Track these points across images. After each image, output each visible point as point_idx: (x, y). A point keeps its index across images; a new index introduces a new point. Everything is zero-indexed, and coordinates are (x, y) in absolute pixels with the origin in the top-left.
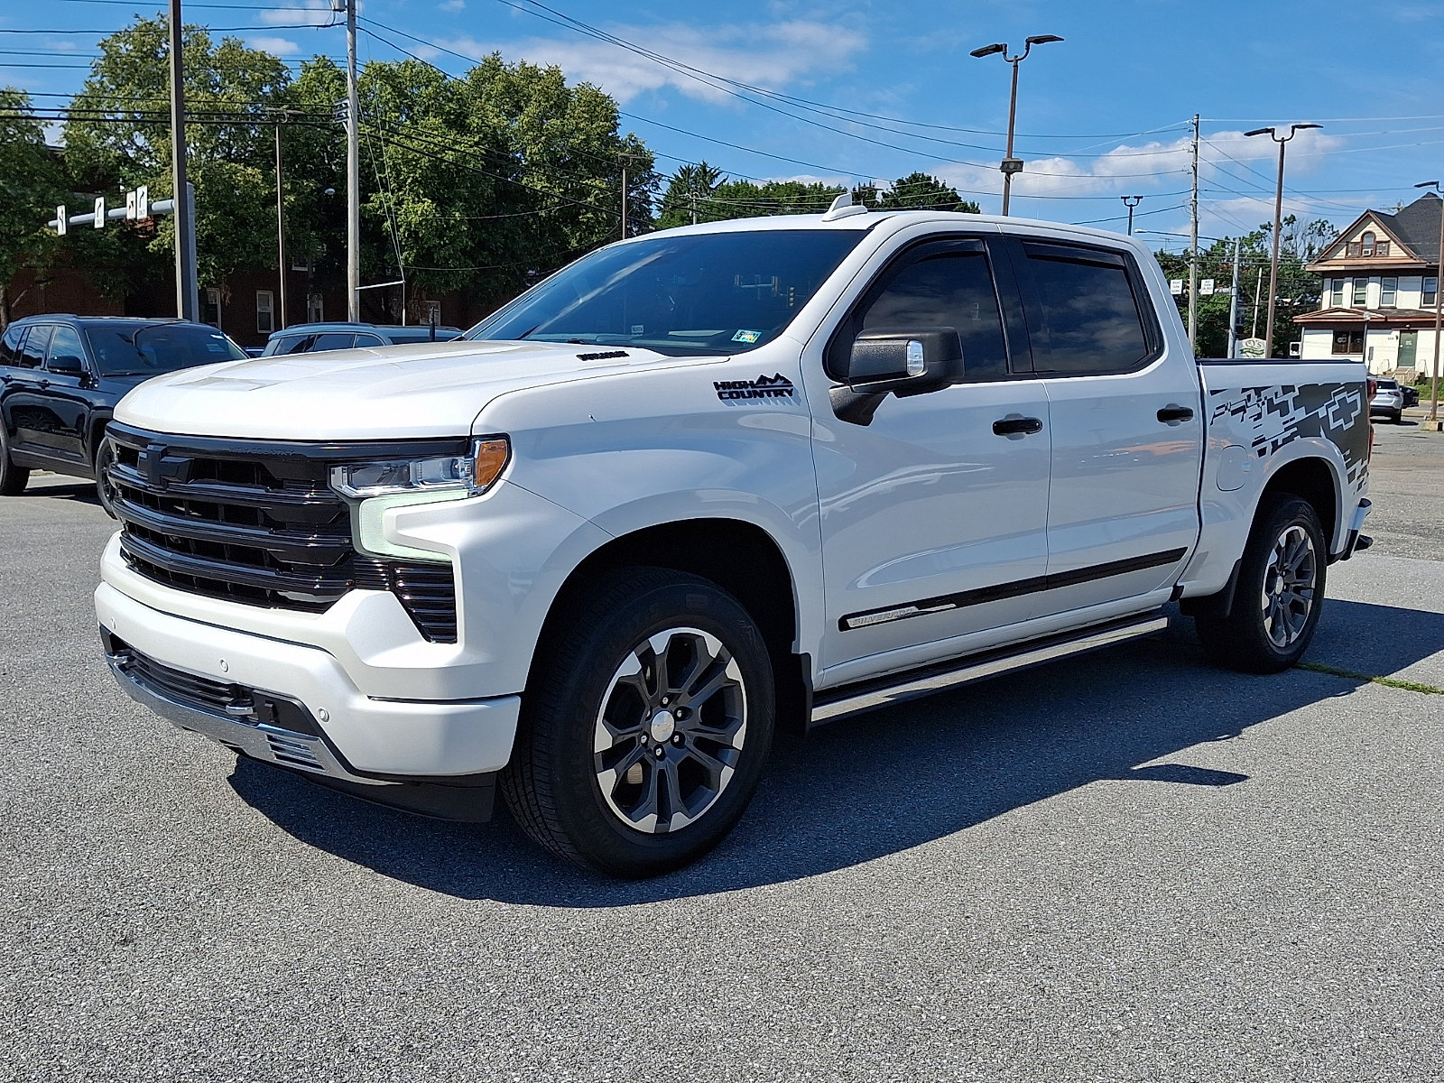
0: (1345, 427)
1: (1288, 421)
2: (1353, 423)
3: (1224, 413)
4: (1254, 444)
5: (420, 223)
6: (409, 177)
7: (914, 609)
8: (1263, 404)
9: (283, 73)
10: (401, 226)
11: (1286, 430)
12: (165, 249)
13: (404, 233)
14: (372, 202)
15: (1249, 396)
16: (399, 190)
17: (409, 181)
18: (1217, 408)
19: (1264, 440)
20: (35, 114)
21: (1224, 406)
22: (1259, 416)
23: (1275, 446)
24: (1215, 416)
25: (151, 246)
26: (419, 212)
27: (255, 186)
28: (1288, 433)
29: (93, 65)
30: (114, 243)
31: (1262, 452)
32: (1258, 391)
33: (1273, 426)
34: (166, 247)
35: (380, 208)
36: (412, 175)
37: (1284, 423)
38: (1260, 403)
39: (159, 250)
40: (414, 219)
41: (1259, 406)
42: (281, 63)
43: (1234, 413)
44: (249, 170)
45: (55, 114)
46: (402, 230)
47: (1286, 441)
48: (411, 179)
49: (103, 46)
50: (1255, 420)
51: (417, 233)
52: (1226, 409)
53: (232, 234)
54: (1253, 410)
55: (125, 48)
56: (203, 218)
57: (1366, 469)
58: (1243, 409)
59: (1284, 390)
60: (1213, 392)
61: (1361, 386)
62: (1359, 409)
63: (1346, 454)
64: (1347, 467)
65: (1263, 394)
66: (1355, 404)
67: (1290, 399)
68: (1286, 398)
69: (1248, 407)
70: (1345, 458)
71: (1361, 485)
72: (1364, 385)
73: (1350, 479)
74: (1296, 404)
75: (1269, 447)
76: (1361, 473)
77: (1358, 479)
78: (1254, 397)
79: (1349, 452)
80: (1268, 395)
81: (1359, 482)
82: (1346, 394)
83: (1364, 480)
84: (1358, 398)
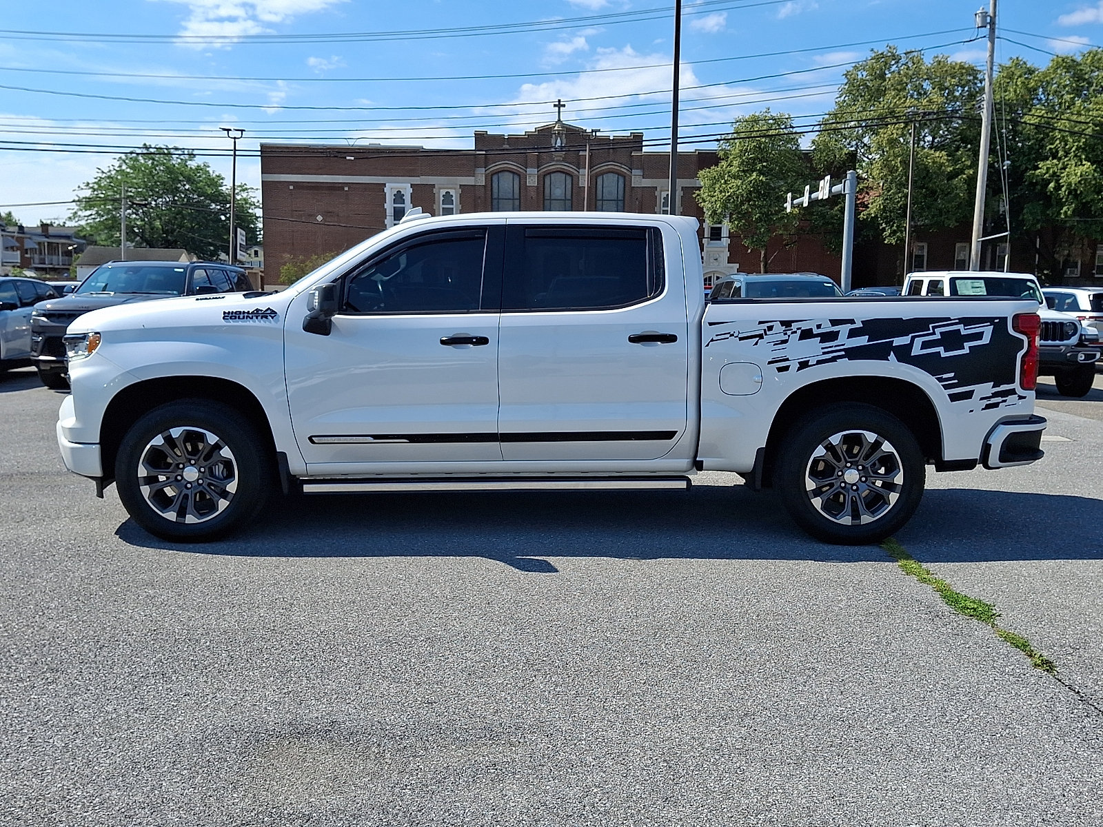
0: (944, 354)
1: (832, 347)
2: (966, 351)
3: (728, 338)
4: (770, 363)
5: (1079, 182)
6: (1074, 146)
7: (371, 439)
8: (794, 332)
9: (978, 76)
10: (1063, 186)
11: (824, 353)
12: (872, 217)
13: (1065, 192)
14: (1041, 168)
15: (770, 328)
16: (1066, 157)
17: (1074, 149)
18: (717, 335)
19: (787, 360)
20: (794, 130)
21: (728, 333)
22: (784, 342)
23: (804, 365)
24: (712, 340)
25: (862, 215)
26: (1079, 174)
27: (942, 165)
28: (828, 356)
29: (840, 90)
30: (837, 216)
31: (785, 369)
32: (785, 323)
33: (806, 349)
34: (873, 215)
35: (1047, 173)
36: (1076, 144)
37: (822, 348)
38: (789, 332)
39: (867, 218)
40: (1074, 180)
41: (785, 334)
42: (975, 68)
43: (742, 339)
44: (937, 154)
45: (810, 129)
46: (1063, 189)
47: (819, 362)
48: (1075, 147)
49: (846, 75)
50: (775, 345)
51: (1075, 190)
52: (732, 335)
53: (922, 202)
54: (776, 336)
55: (863, 75)
56: (899, 193)
57: (1013, 392)
58: (761, 336)
59: (835, 322)
60: (711, 324)
61: (997, 321)
62: (986, 340)
63: (945, 376)
64: (946, 387)
65: (794, 326)
66: (979, 336)
67: (844, 330)
68: (835, 329)
69: (766, 334)
70: (940, 380)
71: (996, 405)
72: (1004, 320)
73: (954, 398)
74: (853, 334)
75: (794, 365)
76: (995, 395)
77: (981, 399)
78: (778, 328)
79: (952, 375)
80: (805, 326)
81: (986, 402)
82: (961, 327)
83: (1005, 401)
84: (988, 331)
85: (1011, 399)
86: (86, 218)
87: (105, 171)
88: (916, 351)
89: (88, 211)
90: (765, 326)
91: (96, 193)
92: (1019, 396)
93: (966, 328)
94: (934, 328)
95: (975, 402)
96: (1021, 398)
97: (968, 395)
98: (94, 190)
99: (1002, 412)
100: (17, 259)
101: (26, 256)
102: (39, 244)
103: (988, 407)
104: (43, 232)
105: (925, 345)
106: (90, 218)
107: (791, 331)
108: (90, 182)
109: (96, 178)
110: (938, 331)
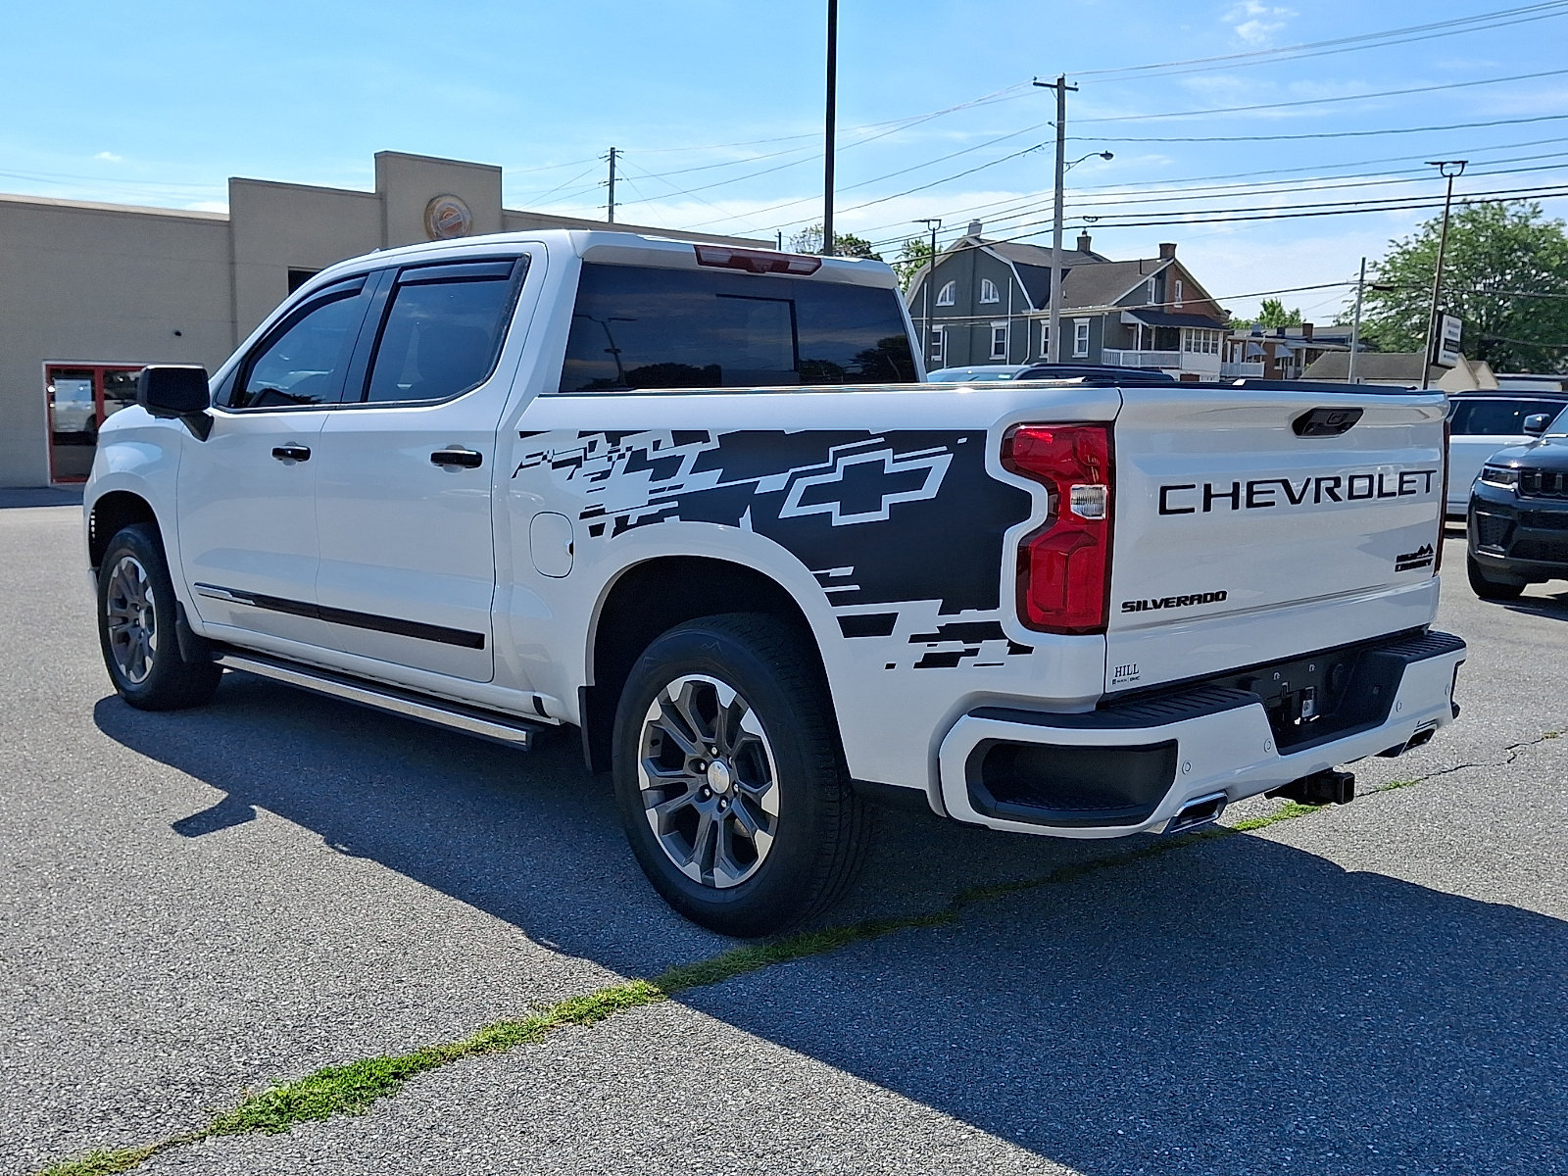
0: (838, 520)
1: (663, 490)
2: (883, 515)
3: (539, 463)
4: (584, 516)
8: (622, 456)
11: (651, 502)
15: (592, 445)
18: (527, 457)
19: (602, 512)
21: (541, 454)
22: (605, 474)
23: (622, 525)
24: (521, 467)
28: (655, 509)
31: (597, 531)
32: (614, 437)
33: (631, 492)
37: (651, 492)
38: (615, 456)
41: (610, 459)
43: (556, 465)
47: (644, 521)
50: (593, 480)
52: (545, 458)
54: (596, 463)
57: (993, 631)
58: (577, 462)
59: (682, 437)
60: (524, 434)
61: (964, 440)
62: (930, 490)
63: (834, 572)
64: (836, 599)
65: (625, 442)
66: (917, 479)
67: (691, 452)
68: (679, 451)
69: (586, 459)
70: (825, 581)
71: (950, 660)
72: (978, 438)
73: (852, 627)
74: (703, 463)
75: (610, 526)
76: (948, 633)
77: (915, 639)
78: (603, 446)
79: (848, 571)
80: (637, 443)
81: (923, 649)
82: (886, 454)
83: (974, 652)
84: (939, 464)
85: (989, 648)
86: (1369, 313)
87: (1401, 244)
88: (790, 509)
89: (1371, 303)
90: (585, 441)
91: (1386, 276)
92: (1011, 643)
93: (896, 457)
94: (837, 455)
95: (896, 646)
96: (1016, 649)
97: (883, 625)
98: (1385, 272)
99: (967, 679)
100: (1260, 373)
101: (1276, 368)
102: (1298, 351)
103: (930, 661)
104: (1304, 335)
105: (811, 496)
106: (1374, 312)
107: (617, 454)
108: (1378, 262)
109: (1386, 256)
110: (842, 462)
